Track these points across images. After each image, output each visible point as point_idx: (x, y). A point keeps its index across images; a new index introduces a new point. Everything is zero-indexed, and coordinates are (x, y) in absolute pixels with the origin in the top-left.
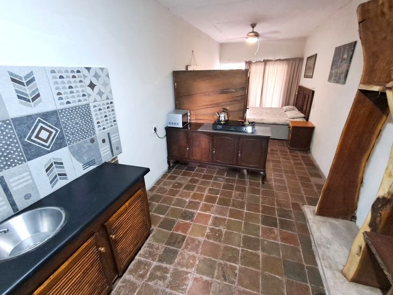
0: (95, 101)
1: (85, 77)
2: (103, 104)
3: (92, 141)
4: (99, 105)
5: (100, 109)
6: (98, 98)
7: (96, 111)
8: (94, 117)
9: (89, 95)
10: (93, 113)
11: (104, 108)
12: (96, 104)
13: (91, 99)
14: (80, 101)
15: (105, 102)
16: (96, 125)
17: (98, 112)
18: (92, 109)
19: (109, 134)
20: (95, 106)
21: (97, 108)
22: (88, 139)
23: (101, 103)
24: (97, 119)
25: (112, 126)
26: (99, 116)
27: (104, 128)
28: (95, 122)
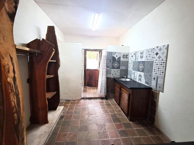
0: (156, 60)
1: (155, 50)
2: (159, 62)
3: (150, 76)
4: (157, 62)
5: (157, 64)
6: (158, 59)
7: (155, 64)
8: (154, 67)
9: (155, 58)
10: (154, 65)
11: (159, 64)
12: (156, 61)
13: (155, 59)
14: (151, 59)
15: (161, 62)
16: (153, 70)
17: (156, 65)
18: (154, 63)
19: (157, 77)
20: (155, 62)
21: (156, 64)
22: (149, 74)
23: (158, 62)
24: (155, 68)
25: (160, 74)
26: (156, 67)
27: (156, 73)
28: (154, 69)
